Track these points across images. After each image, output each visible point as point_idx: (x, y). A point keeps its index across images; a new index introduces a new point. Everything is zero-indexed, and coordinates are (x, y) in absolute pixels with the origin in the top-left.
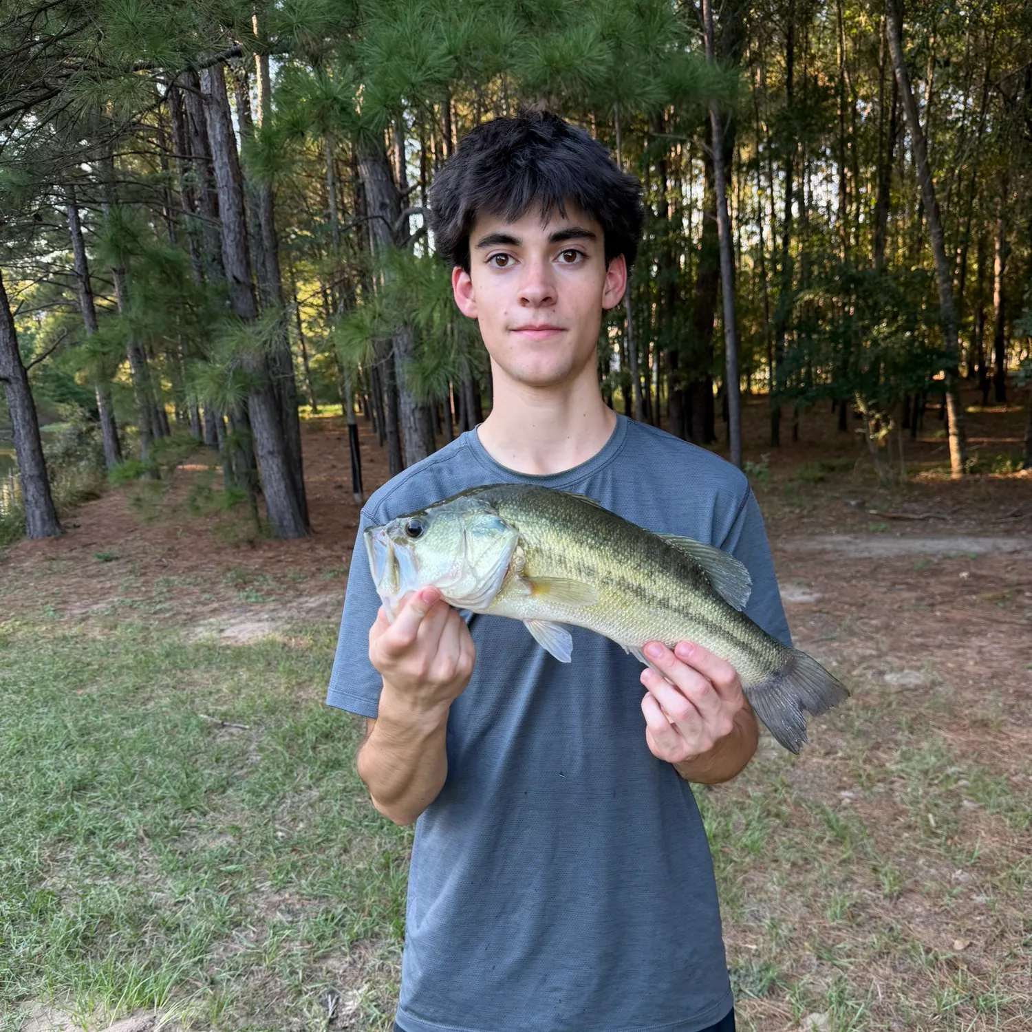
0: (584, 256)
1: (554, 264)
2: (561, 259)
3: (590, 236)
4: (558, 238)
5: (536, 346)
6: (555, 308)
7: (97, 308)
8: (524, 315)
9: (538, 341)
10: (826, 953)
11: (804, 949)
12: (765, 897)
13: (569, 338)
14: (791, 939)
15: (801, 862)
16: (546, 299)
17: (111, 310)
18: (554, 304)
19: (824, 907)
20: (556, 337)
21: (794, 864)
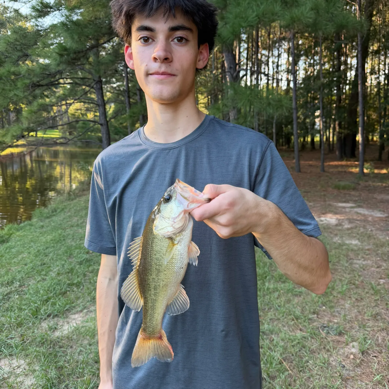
0: (187, 40)
1: (172, 43)
2: (176, 40)
3: (190, 30)
4: (174, 29)
5: (161, 82)
6: (171, 64)
7: (131, 103)
8: (155, 66)
9: (161, 80)
10: (363, 326)
11: (354, 324)
12: (343, 307)
13: (178, 79)
14: (351, 321)
15: (359, 299)
16: (166, 59)
17: (136, 103)
18: (171, 61)
19: (365, 313)
20: (171, 78)
21: (356, 299)
